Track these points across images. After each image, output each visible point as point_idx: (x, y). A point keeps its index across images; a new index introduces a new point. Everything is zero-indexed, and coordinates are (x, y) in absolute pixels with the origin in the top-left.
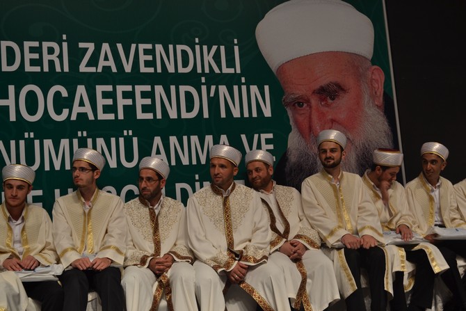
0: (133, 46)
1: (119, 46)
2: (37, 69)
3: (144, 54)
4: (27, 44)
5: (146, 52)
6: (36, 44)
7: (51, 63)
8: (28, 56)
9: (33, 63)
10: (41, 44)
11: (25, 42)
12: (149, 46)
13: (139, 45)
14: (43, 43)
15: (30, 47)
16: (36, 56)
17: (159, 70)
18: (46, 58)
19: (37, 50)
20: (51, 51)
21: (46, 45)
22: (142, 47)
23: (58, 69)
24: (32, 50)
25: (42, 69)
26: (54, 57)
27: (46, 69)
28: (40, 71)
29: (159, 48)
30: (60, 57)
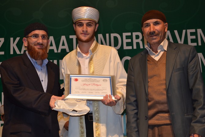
0: (184, 31)
1: (176, 32)
2: (130, 48)
3: (191, 35)
4: (125, 35)
5: (192, 34)
6: (129, 34)
7: (138, 44)
8: (125, 41)
9: (128, 44)
10: (132, 34)
11: (123, 33)
12: (194, 31)
13: (188, 30)
14: (133, 33)
15: (126, 36)
16: (129, 40)
17: (200, 44)
18: (135, 41)
19: (130, 37)
20: (137, 37)
21: (134, 34)
22: (189, 31)
23: (141, 47)
24: (127, 37)
25: (133, 47)
26: (139, 41)
27: (135, 47)
28: (131, 48)
29: (200, 31)
30: (143, 40)
